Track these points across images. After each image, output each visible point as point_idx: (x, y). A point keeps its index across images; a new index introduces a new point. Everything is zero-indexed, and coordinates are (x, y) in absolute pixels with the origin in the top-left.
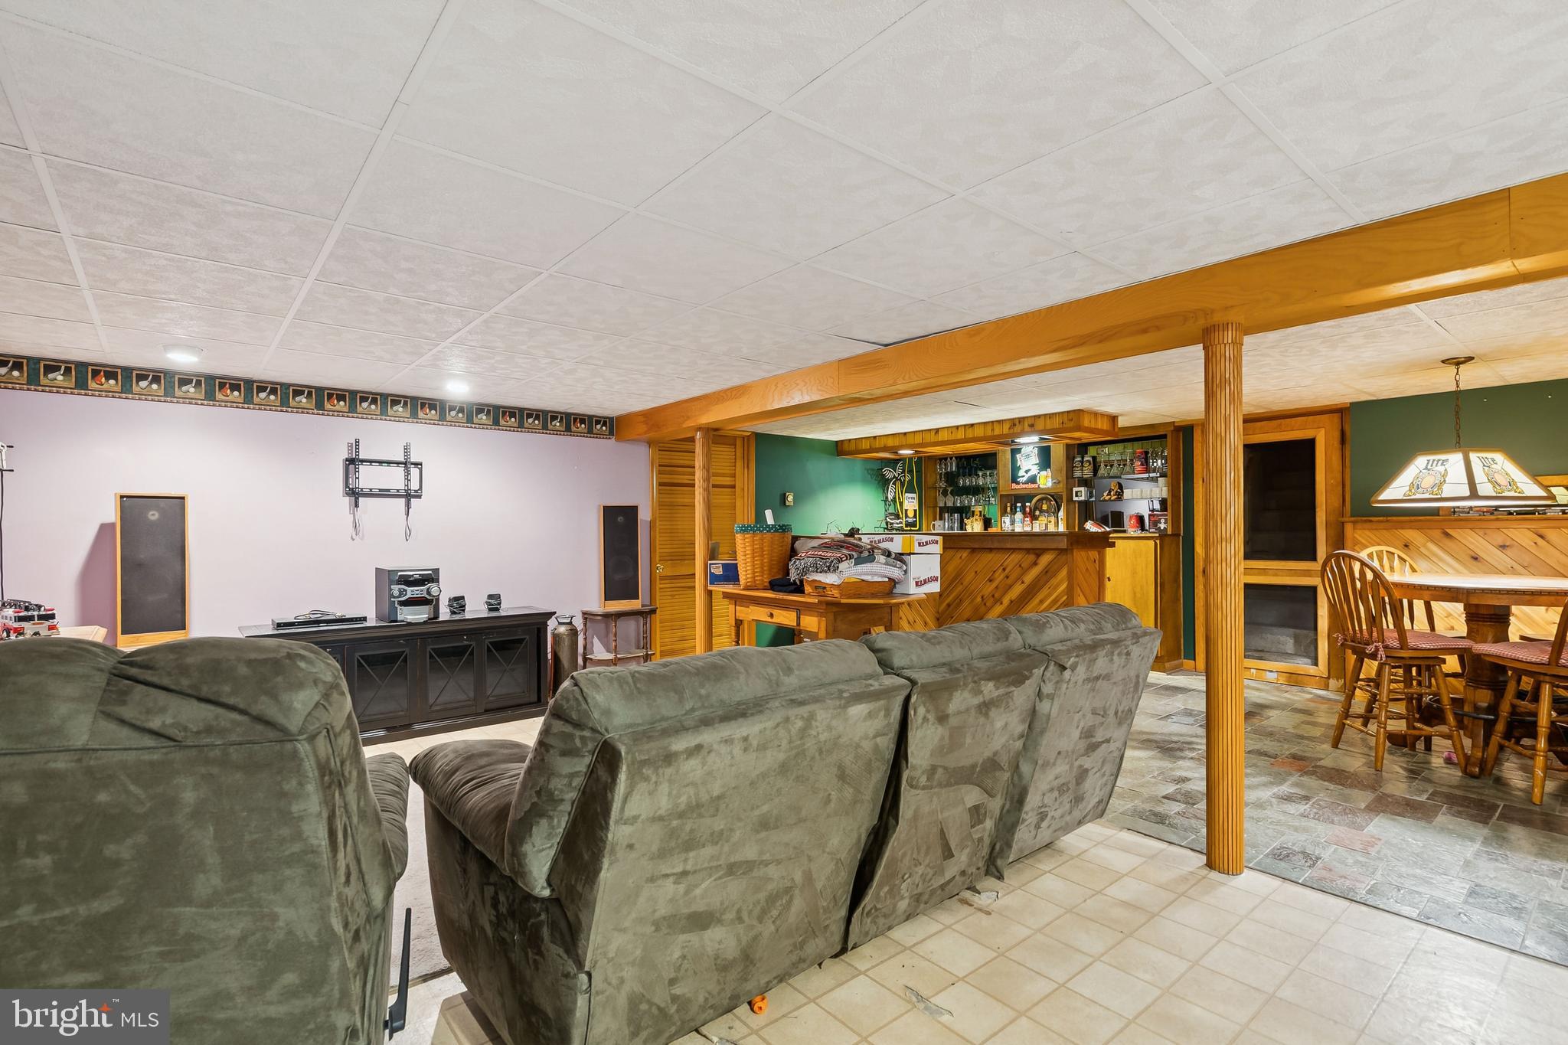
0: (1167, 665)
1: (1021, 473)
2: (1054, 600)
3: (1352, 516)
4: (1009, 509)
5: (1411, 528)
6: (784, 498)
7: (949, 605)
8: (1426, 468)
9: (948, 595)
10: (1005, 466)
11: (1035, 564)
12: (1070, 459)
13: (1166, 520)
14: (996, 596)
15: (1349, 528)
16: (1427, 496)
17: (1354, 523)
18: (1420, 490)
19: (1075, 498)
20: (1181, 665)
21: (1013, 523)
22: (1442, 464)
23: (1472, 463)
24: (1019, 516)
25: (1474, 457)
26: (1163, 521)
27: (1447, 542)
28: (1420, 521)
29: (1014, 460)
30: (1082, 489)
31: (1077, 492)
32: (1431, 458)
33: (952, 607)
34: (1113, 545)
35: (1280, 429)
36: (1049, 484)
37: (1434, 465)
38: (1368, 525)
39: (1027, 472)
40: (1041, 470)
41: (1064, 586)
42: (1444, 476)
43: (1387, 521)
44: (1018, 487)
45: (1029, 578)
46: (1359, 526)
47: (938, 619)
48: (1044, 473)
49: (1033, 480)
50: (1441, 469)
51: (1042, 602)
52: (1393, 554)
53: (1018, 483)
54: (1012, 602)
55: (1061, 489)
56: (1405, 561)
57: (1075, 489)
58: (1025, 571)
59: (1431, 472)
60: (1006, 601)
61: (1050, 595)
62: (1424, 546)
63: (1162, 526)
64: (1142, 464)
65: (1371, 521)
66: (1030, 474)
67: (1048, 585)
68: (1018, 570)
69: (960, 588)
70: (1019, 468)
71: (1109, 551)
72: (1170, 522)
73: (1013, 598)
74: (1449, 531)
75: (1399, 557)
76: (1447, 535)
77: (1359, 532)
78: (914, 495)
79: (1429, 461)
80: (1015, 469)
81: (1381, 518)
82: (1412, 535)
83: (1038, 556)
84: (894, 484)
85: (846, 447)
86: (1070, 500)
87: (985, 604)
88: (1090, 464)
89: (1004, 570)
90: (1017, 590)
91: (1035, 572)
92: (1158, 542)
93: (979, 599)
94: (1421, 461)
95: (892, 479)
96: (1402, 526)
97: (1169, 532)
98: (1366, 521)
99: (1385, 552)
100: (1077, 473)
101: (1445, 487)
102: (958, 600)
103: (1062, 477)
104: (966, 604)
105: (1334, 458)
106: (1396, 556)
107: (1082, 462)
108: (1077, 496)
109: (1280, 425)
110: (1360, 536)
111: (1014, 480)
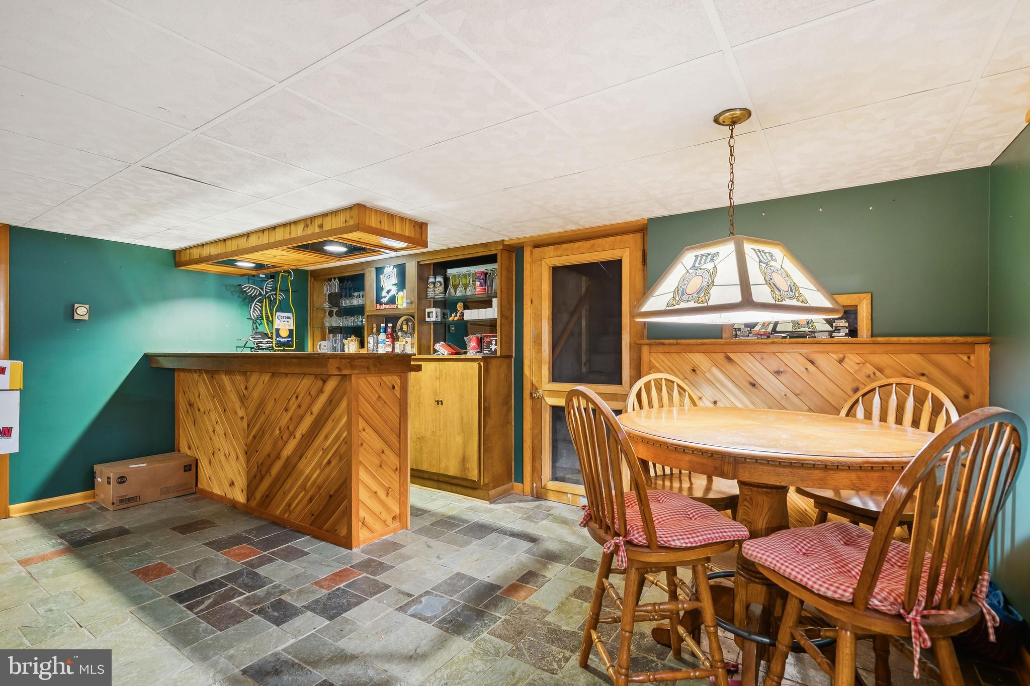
0: (492, 492)
1: (384, 294)
2: (336, 436)
3: (648, 339)
4: (375, 329)
5: (698, 352)
6: (71, 311)
7: (254, 437)
8: (694, 267)
9: (254, 426)
10: (371, 287)
11: (321, 391)
12: (422, 279)
13: (496, 341)
14: (290, 428)
15: (645, 350)
16: (692, 305)
17: (650, 345)
18: (685, 297)
19: (427, 319)
20: (512, 488)
21: (377, 343)
22: (712, 260)
23: (747, 256)
24: (382, 336)
25: (749, 248)
26: (494, 342)
27: (729, 366)
28: (705, 344)
29: (378, 281)
30: (433, 310)
31: (429, 313)
32: (700, 252)
33: (257, 439)
34: (418, 368)
35: (592, 249)
36: (405, 305)
37: (703, 261)
38: (661, 348)
39: (388, 292)
40: (398, 291)
41: (345, 419)
42: (713, 274)
43: (677, 344)
44: (381, 307)
45: (317, 408)
46: (654, 349)
47: (246, 453)
48: (401, 294)
49: (392, 300)
50: (710, 266)
51: (327, 437)
52: (673, 382)
53: (381, 304)
54: (303, 436)
55: (413, 309)
56: (685, 391)
57: (427, 310)
58: (314, 400)
59: (698, 272)
60: (298, 435)
61: (333, 429)
62: (709, 370)
63: (493, 347)
64: (481, 285)
65: (663, 344)
66: (391, 294)
67: (332, 417)
68: (308, 399)
69: (263, 418)
70: (382, 288)
71: (412, 375)
72: (499, 343)
73: (304, 432)
74: (731, 355)
75: (678, 385)
76: (729, 359)
77: (654, 355)
78: (290, 315)
79: (696, 257)
80: (379, 289)
81: (672, 341)
82: (698, 359)
83: (324, 382)
84: (261, 301)
85: (185, 257)
86: (422, 321)
87: (282, 437)
88: (441, 285)
89: (297, 397)
90: (308, 421)
91: (323, 399)
92: (482, 364)
93: (277, 432)
94: (688, 258)
95: (256, 296)
96: (690, 349)
97: (498, 354)
98: (659, 344)
99: (663, 380)
100: (431, 293)
101: (714, 291)
102: (261, 432)
103: (414, 298)
104: (267, 436)
105: (637, 279)
106: (675, 384)
107: (434, 283)
108: (429, 317)
109: (594, 245)
110: (654, 359)
111: (378, 301)
